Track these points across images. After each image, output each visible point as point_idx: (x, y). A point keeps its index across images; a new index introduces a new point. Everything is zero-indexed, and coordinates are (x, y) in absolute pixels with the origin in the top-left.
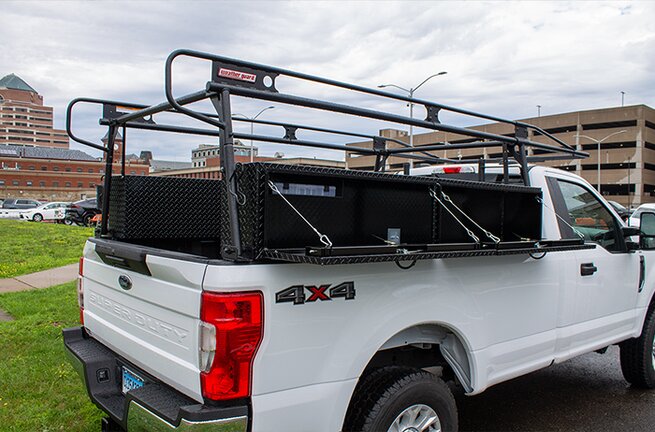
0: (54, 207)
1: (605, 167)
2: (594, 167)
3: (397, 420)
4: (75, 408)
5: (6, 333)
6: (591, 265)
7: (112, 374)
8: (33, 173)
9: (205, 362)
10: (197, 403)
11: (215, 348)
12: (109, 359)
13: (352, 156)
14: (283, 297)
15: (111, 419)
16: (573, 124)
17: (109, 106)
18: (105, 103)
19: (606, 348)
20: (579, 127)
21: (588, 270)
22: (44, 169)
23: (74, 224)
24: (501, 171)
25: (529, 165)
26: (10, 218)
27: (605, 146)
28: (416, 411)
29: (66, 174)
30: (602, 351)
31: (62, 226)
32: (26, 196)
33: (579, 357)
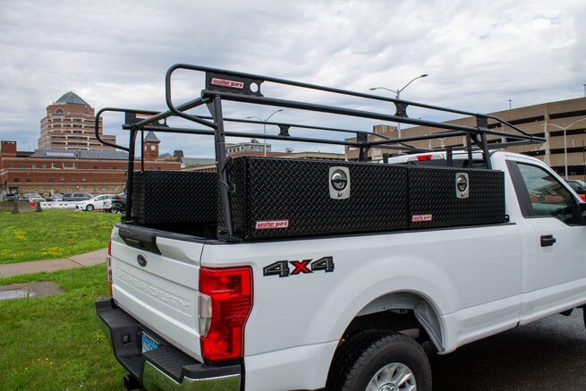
0: (103, 198)
1: (570, 150)
2: (561, 151)
3: (375, 377)
4: (108, 367)
5: (57, 304)
6: (550, 237)
7: (134, 339)
8: (87, 171)
9: (203, 327)
10: (198, 362)
11: (211, 316)
12: (132, 325)
13: (351, 149)
14: (270, 270)
15: (131, 376)
16: (541, 115)
17: (130, 114)
18: (126, 111)
19: (572, 310)
20: (546, 116)
21: (547, 241)
22: (96, 167)
23: (119, 212)
24: (466, 157)
25: (490, 151)
26: (68, 209)
27: (570, 132)
28: (393, 369)
29: (113, 171)
30: (567, 313)
31: (109, 214)
32: (82, 190)
33: (546, 318)
